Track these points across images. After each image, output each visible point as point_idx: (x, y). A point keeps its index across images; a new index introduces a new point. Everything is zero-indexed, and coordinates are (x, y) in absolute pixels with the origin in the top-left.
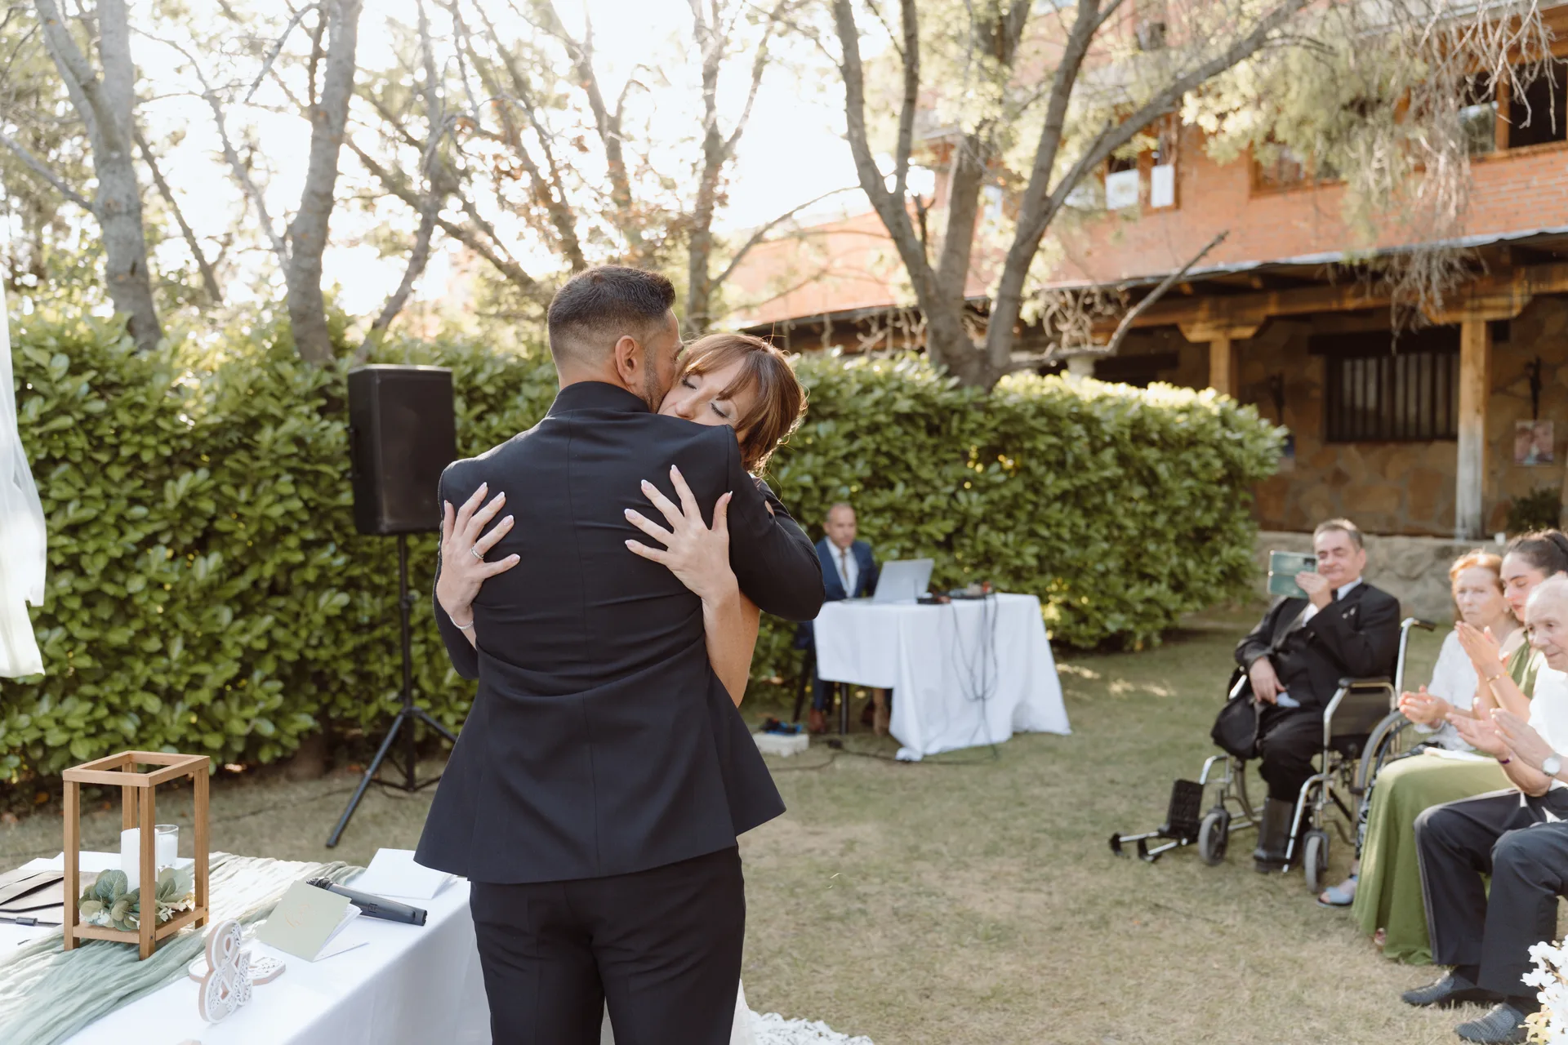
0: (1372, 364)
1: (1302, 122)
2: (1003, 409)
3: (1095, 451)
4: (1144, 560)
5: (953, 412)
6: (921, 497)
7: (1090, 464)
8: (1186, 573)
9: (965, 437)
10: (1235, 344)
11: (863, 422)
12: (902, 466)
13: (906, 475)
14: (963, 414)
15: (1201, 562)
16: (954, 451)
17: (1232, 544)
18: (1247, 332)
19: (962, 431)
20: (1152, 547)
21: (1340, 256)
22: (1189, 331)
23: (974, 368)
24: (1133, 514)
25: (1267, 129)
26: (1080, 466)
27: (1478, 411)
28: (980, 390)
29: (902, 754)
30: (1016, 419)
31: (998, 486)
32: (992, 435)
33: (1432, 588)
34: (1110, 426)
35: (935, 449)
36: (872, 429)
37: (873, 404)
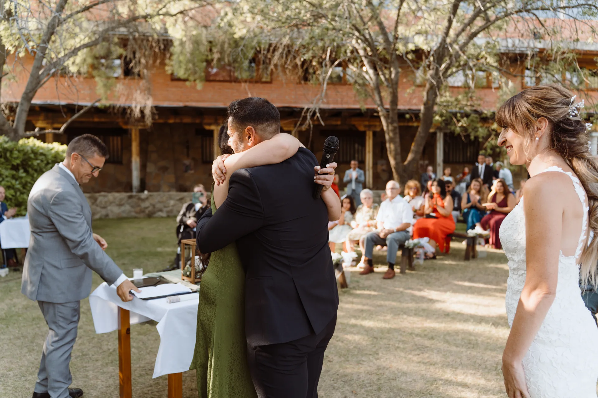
2: (23, 150)
5: (8, 150)
14: (11, 152)
19: (12, 157)
21: (98, 105)
22: (36, 123)
23: (12, 135)
27: (137, 155)
28: (14, 143)
30: (25, 153)
31: (21, 178)
32: (21, 159)
33: (127, 208)
34: (50, 157)
35: (2, 164)
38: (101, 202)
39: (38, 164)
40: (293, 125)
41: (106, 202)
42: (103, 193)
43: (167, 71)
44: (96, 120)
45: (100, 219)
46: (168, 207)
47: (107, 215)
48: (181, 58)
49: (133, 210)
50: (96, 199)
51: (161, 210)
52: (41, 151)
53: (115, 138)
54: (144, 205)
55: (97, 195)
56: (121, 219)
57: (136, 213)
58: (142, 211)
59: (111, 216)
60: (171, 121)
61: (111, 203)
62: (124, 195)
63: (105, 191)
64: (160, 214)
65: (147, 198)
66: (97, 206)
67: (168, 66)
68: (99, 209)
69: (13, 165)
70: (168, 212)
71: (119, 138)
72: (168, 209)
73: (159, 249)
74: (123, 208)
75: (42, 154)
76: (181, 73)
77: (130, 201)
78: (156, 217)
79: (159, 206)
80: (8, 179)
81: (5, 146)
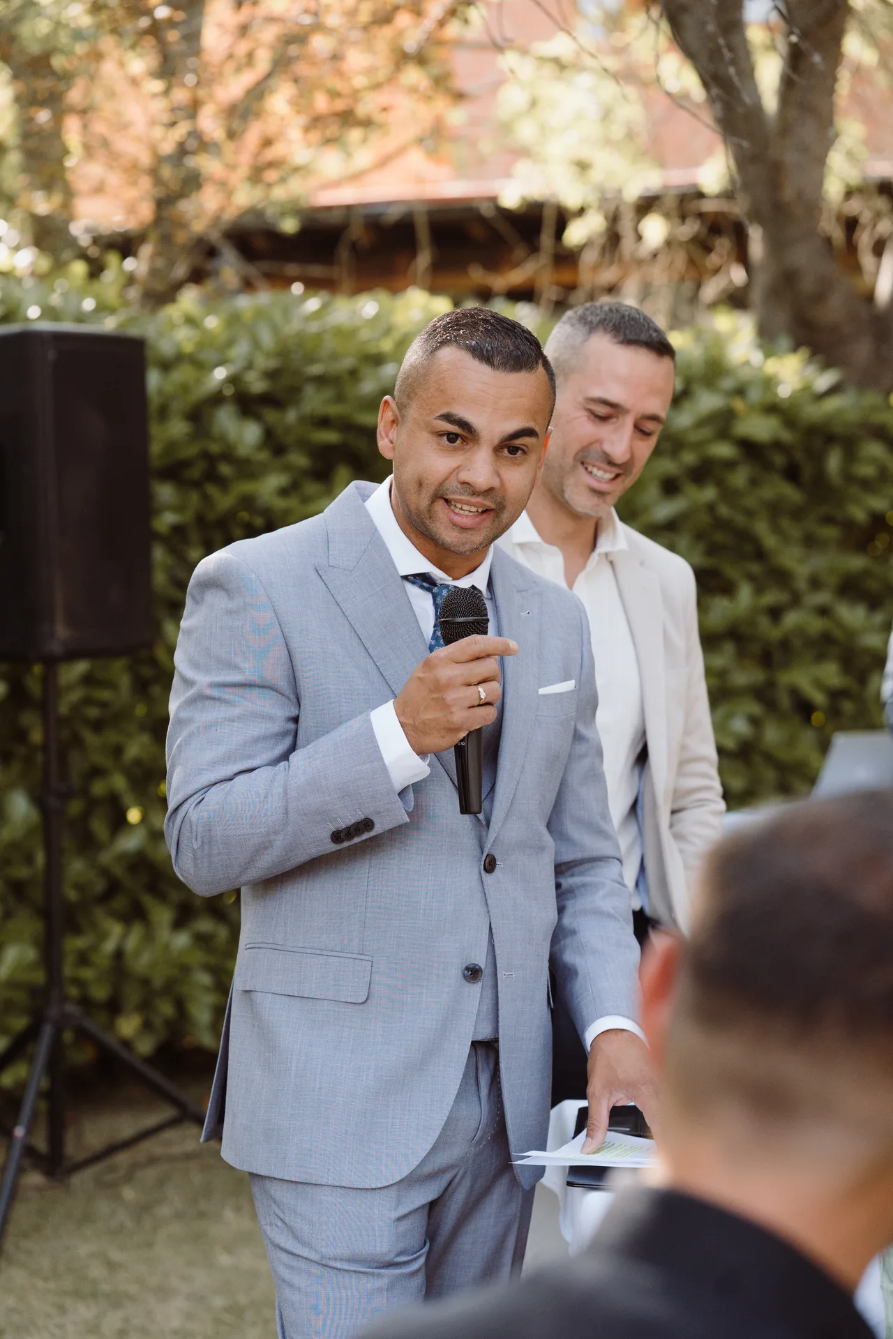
6: (775, 613)
11: (689, 458)
12: (750, 548)
13: (755, 568)
16: (829, 520)
35: (797, 514)
36: (703, 472)
37: (703, 422)
81: (813, 412)
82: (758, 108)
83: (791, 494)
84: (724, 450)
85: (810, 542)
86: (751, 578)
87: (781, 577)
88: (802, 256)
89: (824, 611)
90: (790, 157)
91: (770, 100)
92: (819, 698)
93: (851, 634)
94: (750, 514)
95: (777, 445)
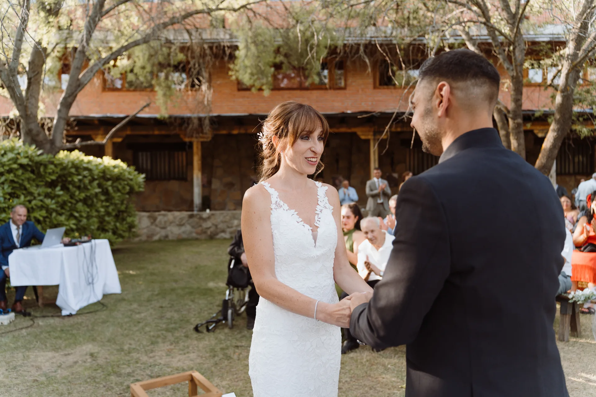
0: (149, 154)
1: (143, 68)
2: (61, 164)
3: (91, 182)
4: (105, 224)
5: (41, 164)
6: (30, 202)
7: (89, 187)
8: (117, 228)
9: (47, 175)
10: (114, 144)
11: (6, 168)
12: (23, 188)
13: (24, 192)
14: (46, 166)
15: (121, 224)
16: (42, 181)
17: (130, 216)
18: (119, 140)
19: (46, 173)
20: (107, 218)
21: (157, 116)
22: (96, 138)
23: (48, 146)
24: (103, 207)
25: (131, 67)
26: (86, 189)
27: (199, 170)
28: (50, 156)
29: (64, 313)
30: (64, 168)
31: (59, 196)
32: (57, 175)
33: (188, 228)
34: (96, 172)
35: (34, 180)
36: (10, 171)
37: (9, 160)
38: (160, 222)
39: (80, 181)
40: (372, 133)
41: (165, 222)
42: (163, 212)
43: (231, 76)
44: (156, 132)
45: (160, 241)
46: (232, 227)
47: (167, 236)
48: (247, 63)
49: (194, 230)
50: (155, 219)
51: (223, 231)
52: (85, 165)
53: (180, 153)
54: (205, 225)
55: (157, 213)
56: (181, 241)
57: (197, 233)
58: (204, 232)
59: (170, 238)
60: (235, 132)
61: (171, 223)
62: (185, 214)
63: (165, 210)
64: (223, 235)
65: (209, 218)
66: (157, 226)
67: (232, 70)
68: (158, 229)
69: (47, 182)
70: (231, 233)
71: (184, 154)
72: (232, 230)
73: (211, 285)
74: (183, 229)
75: (86, 169)
76: (246, 79)
77: (191, 220)
78: (219, 239)
79: (221, 226)
80: (41, 198)
81: (37, 159)
82: (21, 94)
83: (32, 176)
84: (15, 166)
85: (37, 186)
86: (23, 194)
87: (31, 194)
88: (32, 126)
89: (41, 201)
90: (29, 105)
91: (24, 93)
92: (41, 219)
93: (48, 205)
94: (23, 180)
95: (28, 165)
